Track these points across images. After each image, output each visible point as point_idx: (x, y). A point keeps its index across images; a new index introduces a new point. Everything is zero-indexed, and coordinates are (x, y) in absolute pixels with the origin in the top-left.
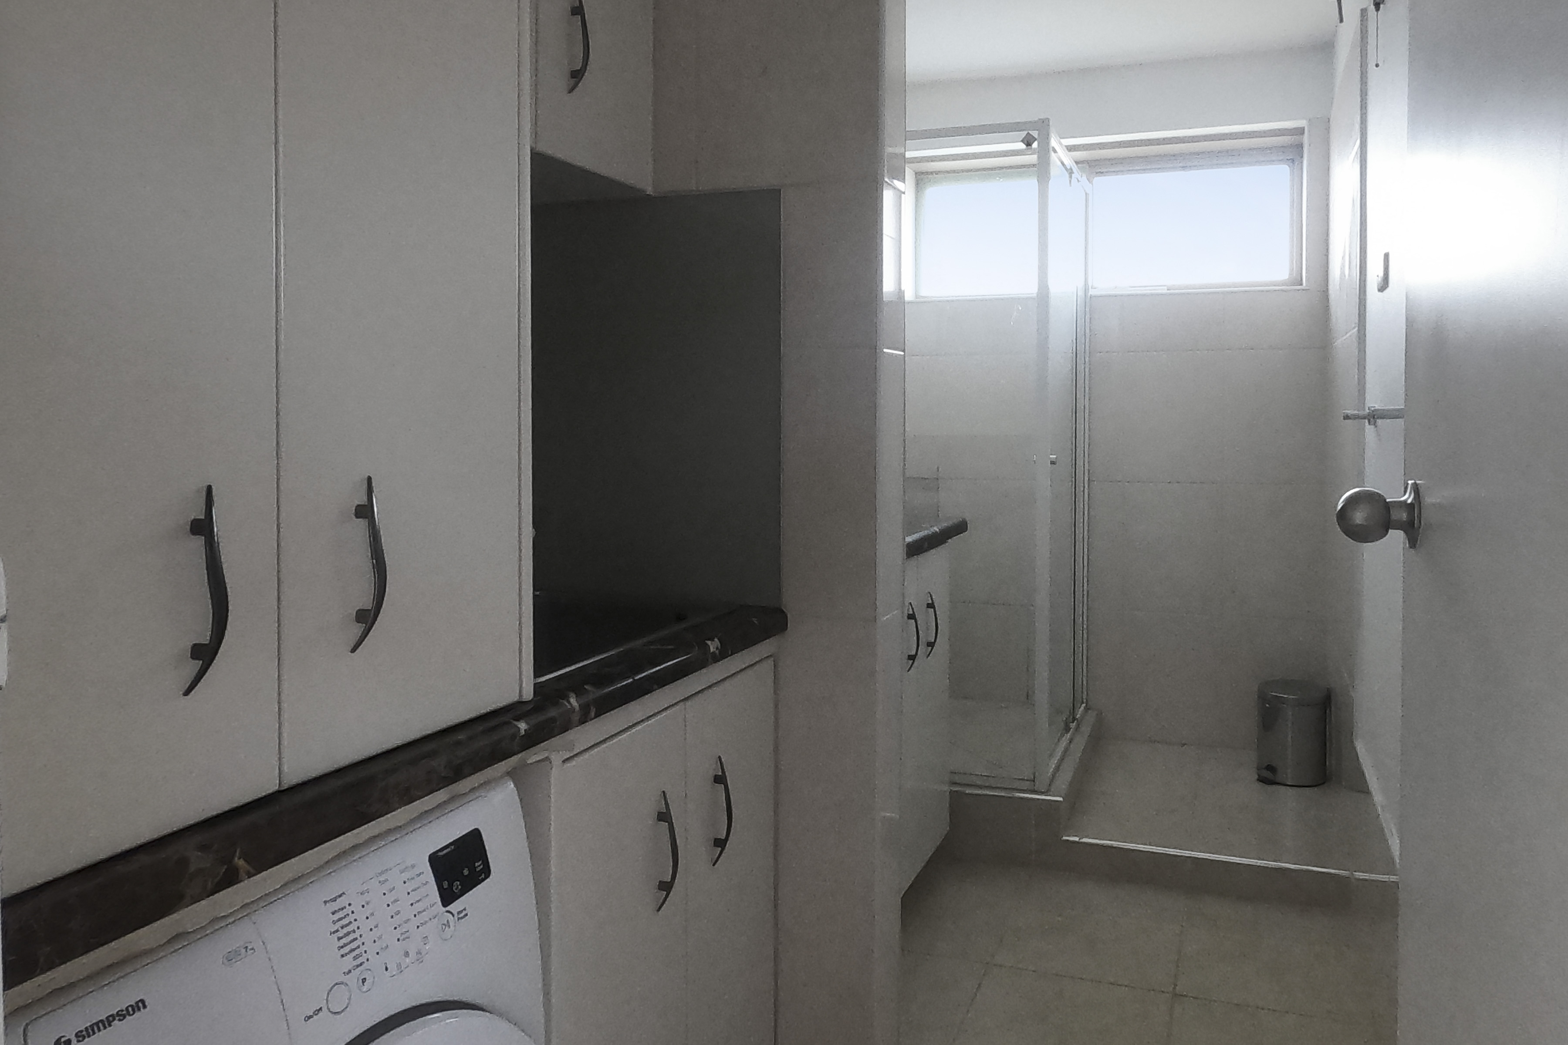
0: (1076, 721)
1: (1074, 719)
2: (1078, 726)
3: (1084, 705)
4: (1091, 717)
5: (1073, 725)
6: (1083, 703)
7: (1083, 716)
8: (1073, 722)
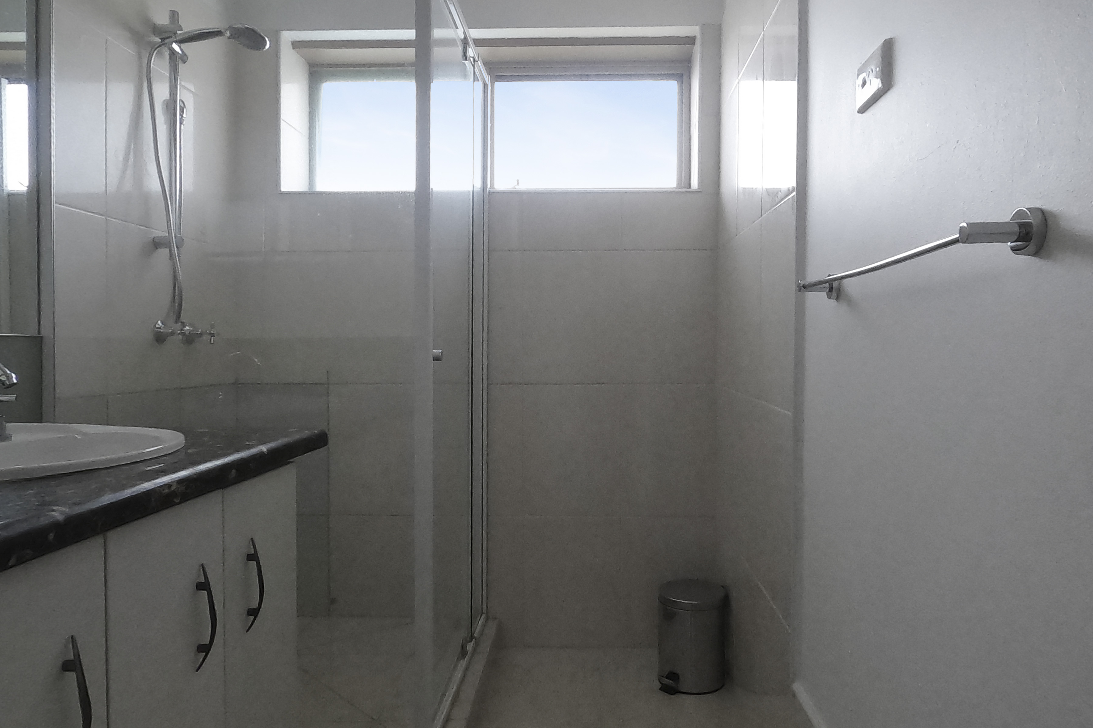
0: (474, 639)
1: (472, 637)
2: (477, 644)
3: (484, 616)
4: (491, 630)
5: (470, 647)
6: (483, 613)
7: (482, 633)
8: (470, 642)
